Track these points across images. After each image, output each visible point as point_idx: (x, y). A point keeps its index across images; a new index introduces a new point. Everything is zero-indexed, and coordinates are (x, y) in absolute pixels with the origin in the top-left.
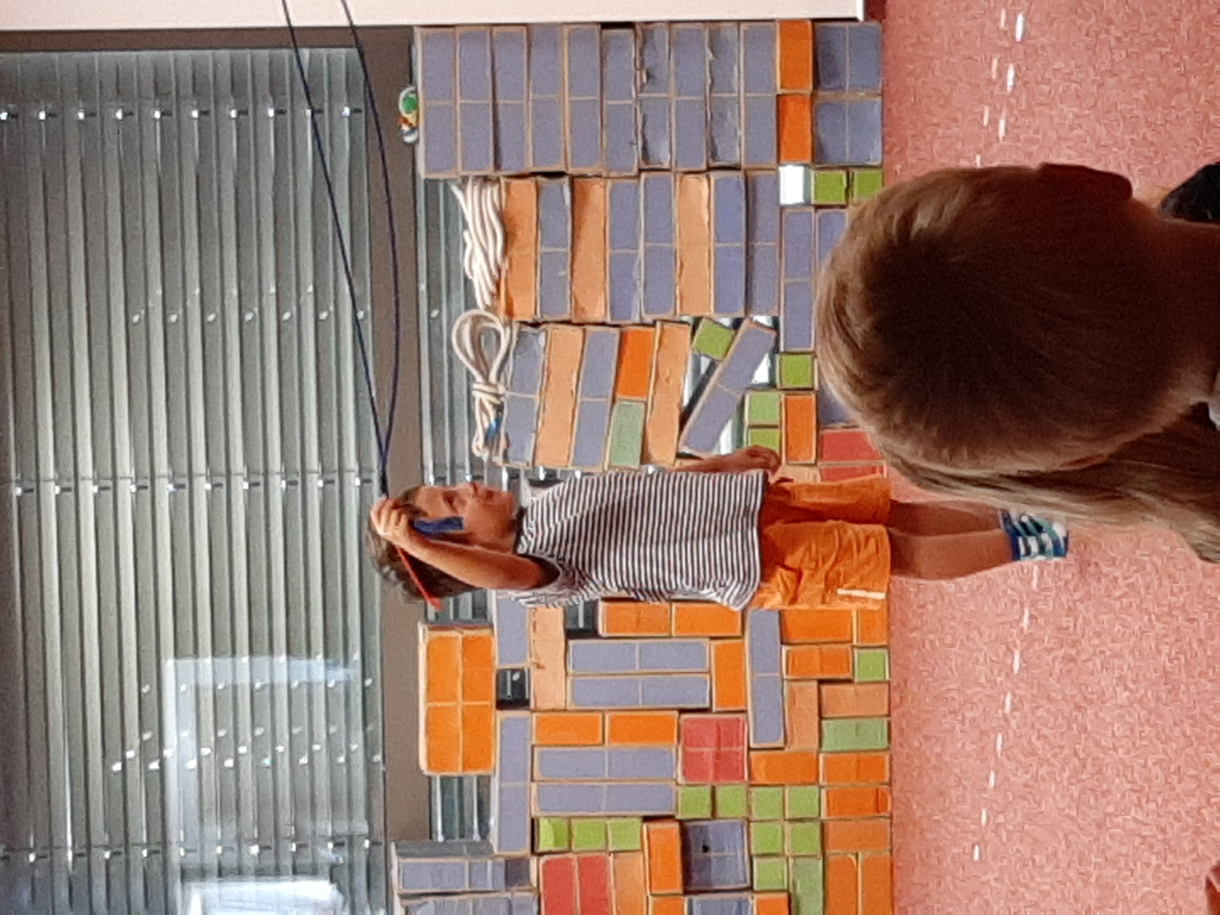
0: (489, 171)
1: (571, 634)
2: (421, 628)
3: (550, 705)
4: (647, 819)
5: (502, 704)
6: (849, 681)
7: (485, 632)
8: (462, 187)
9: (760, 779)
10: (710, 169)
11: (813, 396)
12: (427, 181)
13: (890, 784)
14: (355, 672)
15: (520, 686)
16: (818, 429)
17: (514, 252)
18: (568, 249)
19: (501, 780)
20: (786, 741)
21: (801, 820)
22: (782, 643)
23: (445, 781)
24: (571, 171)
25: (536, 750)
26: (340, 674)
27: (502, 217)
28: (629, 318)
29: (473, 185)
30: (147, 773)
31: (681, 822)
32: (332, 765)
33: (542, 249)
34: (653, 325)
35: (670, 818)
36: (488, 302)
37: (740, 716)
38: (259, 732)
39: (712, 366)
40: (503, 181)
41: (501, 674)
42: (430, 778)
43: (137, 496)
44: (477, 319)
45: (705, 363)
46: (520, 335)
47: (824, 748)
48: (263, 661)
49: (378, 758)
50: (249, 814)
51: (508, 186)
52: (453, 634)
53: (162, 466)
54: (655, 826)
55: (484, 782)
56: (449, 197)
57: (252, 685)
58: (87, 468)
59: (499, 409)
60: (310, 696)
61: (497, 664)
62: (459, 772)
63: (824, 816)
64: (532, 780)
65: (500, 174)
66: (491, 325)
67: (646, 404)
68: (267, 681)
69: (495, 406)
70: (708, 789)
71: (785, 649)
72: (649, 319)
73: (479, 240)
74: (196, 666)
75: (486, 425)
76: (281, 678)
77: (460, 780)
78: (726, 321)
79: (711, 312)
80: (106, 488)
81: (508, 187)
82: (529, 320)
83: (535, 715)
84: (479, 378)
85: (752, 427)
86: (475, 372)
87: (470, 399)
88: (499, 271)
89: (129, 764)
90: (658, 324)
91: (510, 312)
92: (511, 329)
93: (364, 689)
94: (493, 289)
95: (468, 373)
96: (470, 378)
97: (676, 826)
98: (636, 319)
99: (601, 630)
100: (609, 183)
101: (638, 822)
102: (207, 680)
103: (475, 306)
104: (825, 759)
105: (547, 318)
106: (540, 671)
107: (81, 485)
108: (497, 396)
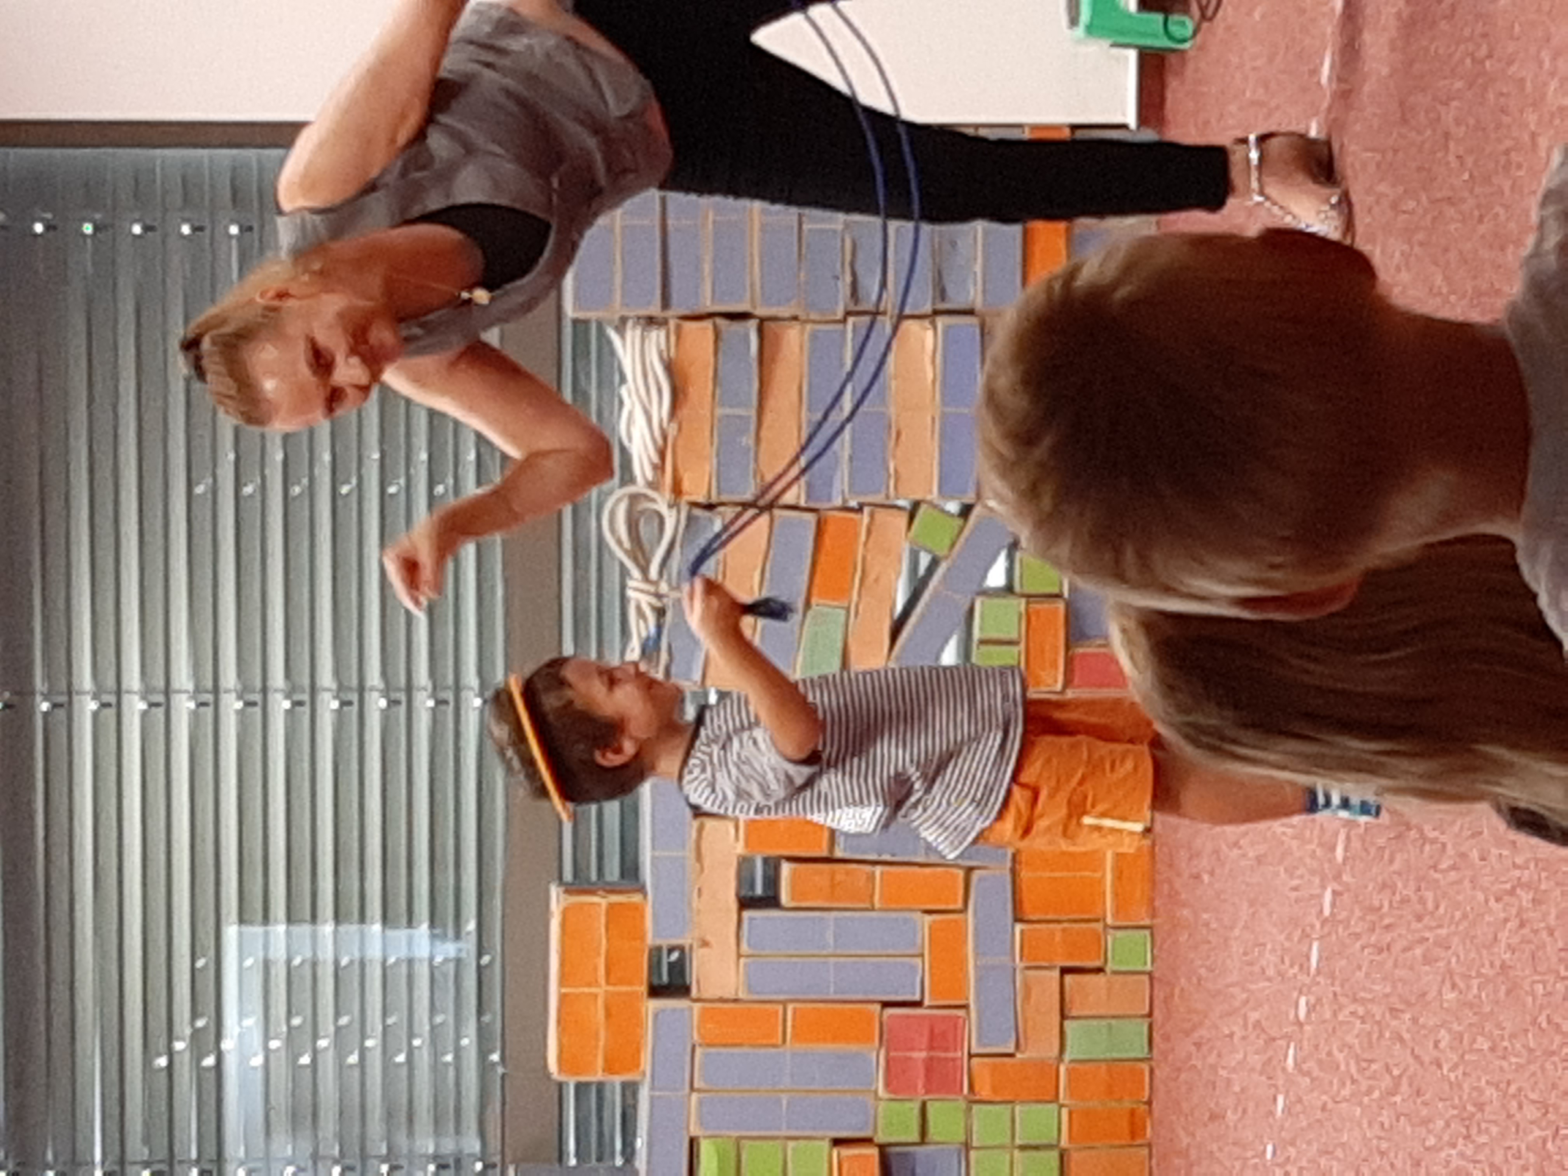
0: (655, 309)
1: (746, 903)
2: (554, 891)
3: (718, 993)
4: (837, 1142)
5: (655, 991)
6: (1099, 970)
7: (636, 898)
8: (621, 329)
9: (985, 1093)
10: (936, 313)
11: (1061, 606)
12: (576, 322)
13: (1149, 1103)
14: (469, 945)
15: (679, 969)
16: (1068, 648)
17: (684, 412)
18: (753, 413)
19: (652, 1088)
20: (1017, 1046)
21: (1036, 1148)
22: (1017, 919)
23: (581, 1088)
24: (761, 311)
25: (698, 1051)
26: (448, 949)
27: (670, 368)
28: (829, 499)
29: (634, 327)
30: (200, 1070)
31: (882, 1147)
32: (436, 1066)
33: (719, 411)
34: (860, 509)
35: (866, 1141)
36: (650, 475)
37: (961, 1013)
38: (344, 1020)
39: (935, 563)
40: (672, 323)
41: (657, 952)
42: (560, 1086)
43: (195, 716)
44: (634, 498)
45: (924, 561)
46: (690, 518)
47: (1067, 1057)
48: (351, 929)
49: (495, 1057)
50: (329, 1125)
51: (678, 328)
52: (595, 899)
53: (229, 678)
54: (847, 1152)
55: (630, 1090)
56: (604, 342)
57: (337, 963)
58: (133, 679)
59: (660, 613)
60: (410, 977)
61: (650, 940)
62: (598, 1076)
63: (1064, 1143)
64: (692, 1088)
65: (669, 313)
66: (655, 506)
67: (848, 610)
68: (357, 955)
69: (654, 609)
70: (916, 1106)
71: (1019, 927)
72: (853, 503)
73: (639, 397)
74: (266, 934)
75: (644, 634)
76: (374, 952)
77: (600, 1086)
78: (953, 507)
79: (934, 495)
80: (157, 705)
81: (679, 330)
82: (701, 499)
83: (697, 1006)
84: (636, 573)
85: (983, 642)
86: (629, 564)
87: (624, 600)
88: (665, 438)
89: (176, 1059)
90: (866, 510)
91: (677, 489)
92: (679, 512)
93: (479, 968)
94: (656, 459)
95: (622, 565)
96: (624, 573)
97: (874, 1152)
98: (838, 502)
99: (785, 898)
100: (809, 327)
101: (826, 1145)
102: (279, 953)
103: (632, 480)
104: (1069, 1071)
105: (724, 498)
106: (704, 951)
107: (125, 698)
108: (658, 596)
